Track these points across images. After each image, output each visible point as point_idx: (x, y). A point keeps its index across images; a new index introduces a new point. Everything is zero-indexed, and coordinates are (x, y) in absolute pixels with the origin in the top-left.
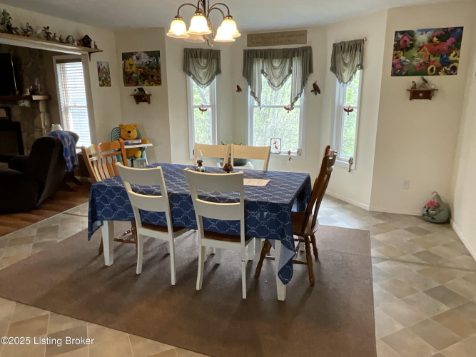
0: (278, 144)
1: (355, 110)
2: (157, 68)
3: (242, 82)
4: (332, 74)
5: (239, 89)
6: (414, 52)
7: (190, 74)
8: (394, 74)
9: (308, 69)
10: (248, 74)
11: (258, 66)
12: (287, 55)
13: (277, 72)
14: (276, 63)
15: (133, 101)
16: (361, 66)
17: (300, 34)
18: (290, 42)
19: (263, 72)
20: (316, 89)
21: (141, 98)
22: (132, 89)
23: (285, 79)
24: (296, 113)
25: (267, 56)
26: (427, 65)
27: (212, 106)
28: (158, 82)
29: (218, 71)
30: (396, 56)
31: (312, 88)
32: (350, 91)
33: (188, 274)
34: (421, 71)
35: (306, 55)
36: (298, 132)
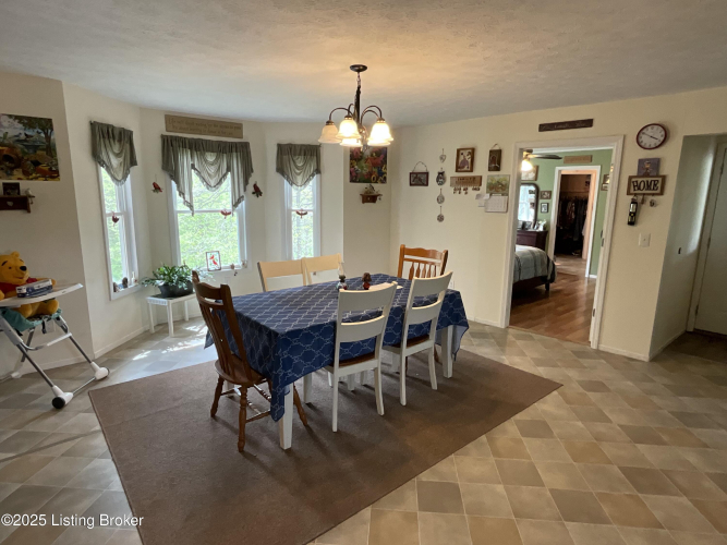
1: (310, 214)
2: (50, 149)
3: (161, 178)
4: (279, 176)
5: (157, 188)
6: (363, 163)
7: (102, 163)
8: (352, 181)
9: (247, 171)
10: (172, 171)
11: (185, 160)
12: (223, 149)
13: (212, 170)
14: (211, 157)
16: (318, 171)
17: (233, 127)
18: (224, 134)
19: (193, 167)
20: (257, 192)
23: (224, 176)
24: (235, 218)
25: (197, 147)
26: (370, 174)
28: (53, 174)
29: (133, 162)
30: (352, 166)
31: (252, 189)
32: (302, 195)
34: (367, 179)
35: (243, 150)
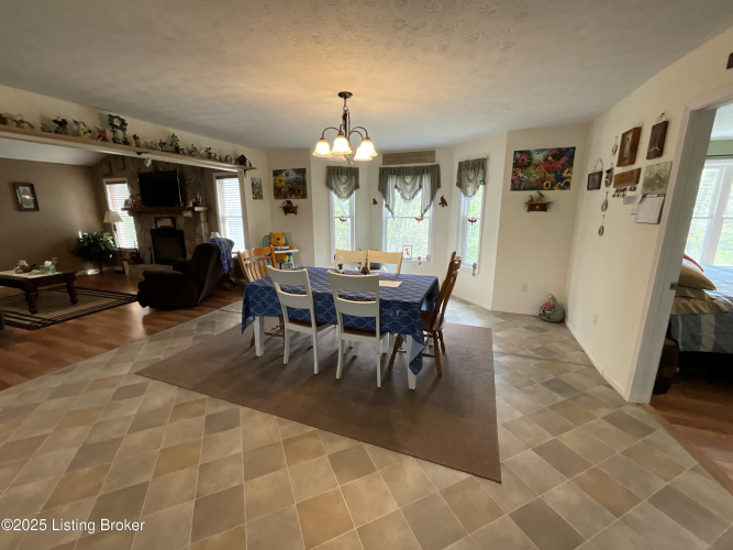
0: (409, 251)
1: (479, 221)
2: (304, 183)
3: (378, 197)
4: (458, 189)
5: (375, 202)
6: (531, 170)
7: (332, 189)
8: (513, 189)
9: (436, 185)
10: (383, 189)
11: (392, 182)
12: (418, 172)
13: (409, 187)
14: (408, 180)
15: (282, 213)
16: (484, 182)
17: (428, 154)
18: (420, 162)
19: (396, 187)
20: (443, 202)
21: (289, 209)
22: (281, 202)
23: (416, 193)
24: (426, 223)
25: (400, 173)
26: (542, 181)
27: (351, 217)
28: (304, 196)
29: (357, 187)
30: (515, 173)
31: (440, 201)
32: (473, 203)
33: (329, 364)
34: (538, 186)
35: (435, 173)
36: (427, 241)
